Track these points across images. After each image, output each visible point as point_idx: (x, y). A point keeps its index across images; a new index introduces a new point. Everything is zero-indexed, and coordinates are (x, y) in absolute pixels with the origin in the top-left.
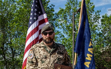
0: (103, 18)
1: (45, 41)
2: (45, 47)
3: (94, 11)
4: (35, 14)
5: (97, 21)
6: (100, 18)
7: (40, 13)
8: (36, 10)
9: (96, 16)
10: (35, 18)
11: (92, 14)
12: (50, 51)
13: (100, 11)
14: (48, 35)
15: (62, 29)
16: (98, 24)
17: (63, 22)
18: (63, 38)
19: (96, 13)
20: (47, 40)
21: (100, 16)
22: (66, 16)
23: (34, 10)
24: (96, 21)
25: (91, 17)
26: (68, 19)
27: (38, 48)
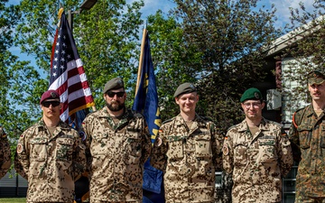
0: (151, 25)
1: (110, 107)
2: (108, 119)
3: (124, 4)
4: (63, 60)
5: (134, 31)
6: (141, 22)
7: (69, 56)
8: (63, 52)
9: (130, 18)
10: (62, 67)
11: (119, 11)
12: (116, 126)
13: (143, 5)
14: (115, 97)
15: (34, 54)
16: (136, 40)
17: (34, 33)
18: (35, 80)
19: (130, 10)
20: (113, 105)
21: (141, 18)
22: (44, 16)
23: (60, 51)
24: (131, 32)
25: (116, 21)
26: (50, 24)
27: (96, 119)
